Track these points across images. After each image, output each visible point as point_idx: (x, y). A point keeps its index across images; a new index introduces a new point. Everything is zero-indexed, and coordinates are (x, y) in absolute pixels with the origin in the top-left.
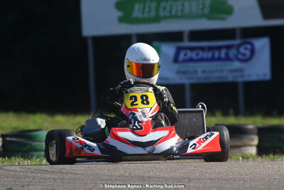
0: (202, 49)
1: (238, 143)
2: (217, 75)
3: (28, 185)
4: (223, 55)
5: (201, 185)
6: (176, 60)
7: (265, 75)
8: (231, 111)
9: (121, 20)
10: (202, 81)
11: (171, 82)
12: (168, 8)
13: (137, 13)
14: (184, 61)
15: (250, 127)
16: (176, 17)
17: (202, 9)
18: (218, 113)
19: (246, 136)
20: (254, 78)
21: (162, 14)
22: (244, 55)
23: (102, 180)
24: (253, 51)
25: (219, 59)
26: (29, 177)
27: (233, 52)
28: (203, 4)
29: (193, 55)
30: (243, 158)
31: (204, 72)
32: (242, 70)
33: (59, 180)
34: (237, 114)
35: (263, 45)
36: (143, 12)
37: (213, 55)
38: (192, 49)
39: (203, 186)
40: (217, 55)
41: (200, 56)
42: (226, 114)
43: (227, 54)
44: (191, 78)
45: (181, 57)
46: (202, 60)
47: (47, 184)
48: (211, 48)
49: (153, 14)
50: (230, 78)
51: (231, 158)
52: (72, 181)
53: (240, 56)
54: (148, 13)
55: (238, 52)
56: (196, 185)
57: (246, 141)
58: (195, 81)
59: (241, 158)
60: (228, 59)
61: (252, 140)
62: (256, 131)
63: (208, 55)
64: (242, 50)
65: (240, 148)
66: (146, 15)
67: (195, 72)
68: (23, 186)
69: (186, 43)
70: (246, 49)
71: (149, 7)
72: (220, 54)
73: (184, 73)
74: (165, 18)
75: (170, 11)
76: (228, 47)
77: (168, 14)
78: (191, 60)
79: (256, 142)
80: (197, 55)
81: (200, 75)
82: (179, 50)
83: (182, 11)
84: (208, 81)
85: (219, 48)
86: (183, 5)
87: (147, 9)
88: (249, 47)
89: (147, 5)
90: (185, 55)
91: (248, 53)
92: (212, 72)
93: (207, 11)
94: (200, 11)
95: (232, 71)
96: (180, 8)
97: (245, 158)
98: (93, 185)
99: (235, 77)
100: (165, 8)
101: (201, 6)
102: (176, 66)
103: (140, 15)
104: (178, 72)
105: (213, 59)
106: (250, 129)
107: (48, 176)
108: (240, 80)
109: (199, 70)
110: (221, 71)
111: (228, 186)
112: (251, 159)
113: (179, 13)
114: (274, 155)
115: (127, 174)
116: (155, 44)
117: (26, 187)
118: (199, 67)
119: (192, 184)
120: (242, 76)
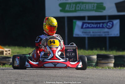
0: (93, 23)
1: (107, 62)
4: (101, 26)
5: (92, 80)
6: (82, 27)
7: (117, 34)
8: (104, 48)
9: (61, 11)
10: (92, 36)
11: (80, 36)
12: (80, 7)
13: (67, 8)
14: (85, 28)
15: (111, 55)
16: (83, 10)
17: (93, 8)
18: (98, 49)
19: (110, 59)
20: (113, 35)
21: (77, 9)
22: (109, 26)
23: (53, 77)
24: (113, 25)
25: (100, 27)
26: (24, 74)
28: (94, 5)
30: (108, 68)
31: (93, 32)
32: (108, 32)
33: (36, 76)
34: (106, 50)
35: (117, 22)
36: (70, 8)
37: (97, 26)
38: (89, 23)
41: (92, 26)
42: (101, 49)
43: (102, 26)
45: (84, 26)
46: (93, 28)
47: (32, 77)
48: (96, 23)
49: (73, 9)
50: (103, 35)
51: (103, 68)
52: (41, 77)
53: (108, 27)
54: (72, 8)
55: (107, 25)
57: (110, 61)
58: (89, 36)
60: (103, 27)
61: (112, 61)
62: (114, 57)
63: (95, 26)
64: (109, 24)
66: (71, 9)
67: (90, 32)
69: (86, 21)
70: (110, 24)
71: (72, 6)
73: (85, 33)
75: (81, 8)
76: (103, 23)
77: (80, 9)
78: (88, 28)
79: (113, 62)
80: (91, 25)
81: (92, 33)
82: (83, 23)
83: (85, 8)
84: (95, 36)
85: (100, 23)
86: (86, 6)
87: (71, 7)
88: (111, 23)
89: (72, 5)
90: (86, 25)
91: (111, 25)
92: (96, 32)
93: (95, 8)
94: (92, 9)
95: (104, 32)
96: (84, 7)
97: (109, 68)
98: (49, 79)
99: (105, 35)
100: (78, 7)
101: (93, 6)
102: (82, 30)
103: (69, 9)
104: (83, 32)
105: (97, 27)
106: (111, 56)
107: (31, 74)
108: (107, 36)
110: (100, 32)
111: (103, 81)
112: (111, 69)
113: (84, 9)
114: (121, 67)
116: (74, 21)
117: (23, 78)
118: (91, 30)
119: (88, 80)
120: (108, 35)
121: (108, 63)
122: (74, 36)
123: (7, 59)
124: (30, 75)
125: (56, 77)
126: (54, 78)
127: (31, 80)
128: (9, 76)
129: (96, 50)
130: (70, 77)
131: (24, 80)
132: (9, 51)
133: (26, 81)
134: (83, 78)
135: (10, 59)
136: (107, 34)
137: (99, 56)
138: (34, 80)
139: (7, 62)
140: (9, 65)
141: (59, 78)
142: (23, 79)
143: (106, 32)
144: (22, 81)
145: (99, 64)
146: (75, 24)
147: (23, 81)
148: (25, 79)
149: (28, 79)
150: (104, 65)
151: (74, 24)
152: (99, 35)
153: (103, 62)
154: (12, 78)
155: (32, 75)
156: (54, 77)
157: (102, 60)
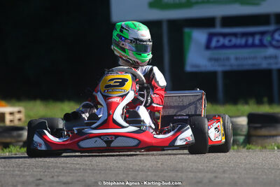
0: (235, 35)
1: (274, 132)
2: (250, 62)
3: (58, 176)
4: (257, 41)
6: (208, 47)
8: (265, 99)
9: (152, 5)
10: (235, 68)
11: (203, 69)
14: (216, 48)
16: (208, 2)
18: (252, 102)
22: (278, 41)
23: (133, 171)
25: (253, 46)
26: (59, 168)
27: (267, 39)
29: (226, 41)
30: (278, 148)
31: (237, 59)
32: (276, 57)
33: (89, 171)
34: (271, 102)
37: (247, 41)
38: (224, 35)
39: (239, 177)
40: (250, 41)
41: (233, 43)
42: (259, 102)
43: (261, 41)
44: (224, 65)
45: (214, 43)
46: (235, 46)
47: (78, 174)
48: (244, 35)
50: (264, 65)
51: (265, 148)
52: (103, 172)
53: (274, 43)
55: (273, 39)
56: (231, 176)
58: (227, 68)
59: (276, 148)
60: (262, 45)
63: (242, 41)
64: (277, 36)
65: (275, 138)
67: (228, 59)
68: (53, 177)
69: (218, 29)
72: (253, 40)
73: (217, 60)
74: (197, 3)
76: (263, 33)
78: (223, 47)
80: (230, 41)
81: (233, 62)
82: (211, 36)
84: (241, 68)
85: (253, 34)
90: (218, 41)
92: (245, 59)
95: (266, 58)
98: (124, 176)
99: (269, 64)
102: (208, 53)
103: (171, 1)
104: (211, 59)
105: (246, 46)
107: (77, 166)
108: (274, 67)
109: (232, 57)
110: (255, 58)
111: (265, 177)
115: (159, 165)
116: (187, 30)
117: (55, 177)
118: (232, 54)
119: (227, 175)
120: (277, 63)
121: (276, 136)
122: (188, 68)
123: (15, 133)
124: (76, 169)
125: (142, 171)
126: (137, 173)
127: (78, 181)
128: (19, 173)
129: (246, 103)
130: (177, 171)
131: (57, 182)
132: (19, 112)
133: (64, 183)
134: (212, 173)
135: (21, 132)
136: (272, 61)
137: (252, 118)
138: (85, 181)
139: (13, 140)
140: (20, 148)
141: (149, 173)
142: (56, 179)
143: (270, 57)
144: (52, 182)
145: (254, 139)
146: (190, 37)
147: (55, 184)
148: (60, 178)
149: (69, 179)
150: (269, 140)
151: (186, 38)
152: (253, 65)
153: (264, 132)
154: (28, 178)
155: (80, 169)
156: (138, 171)
157: (261, 128)
